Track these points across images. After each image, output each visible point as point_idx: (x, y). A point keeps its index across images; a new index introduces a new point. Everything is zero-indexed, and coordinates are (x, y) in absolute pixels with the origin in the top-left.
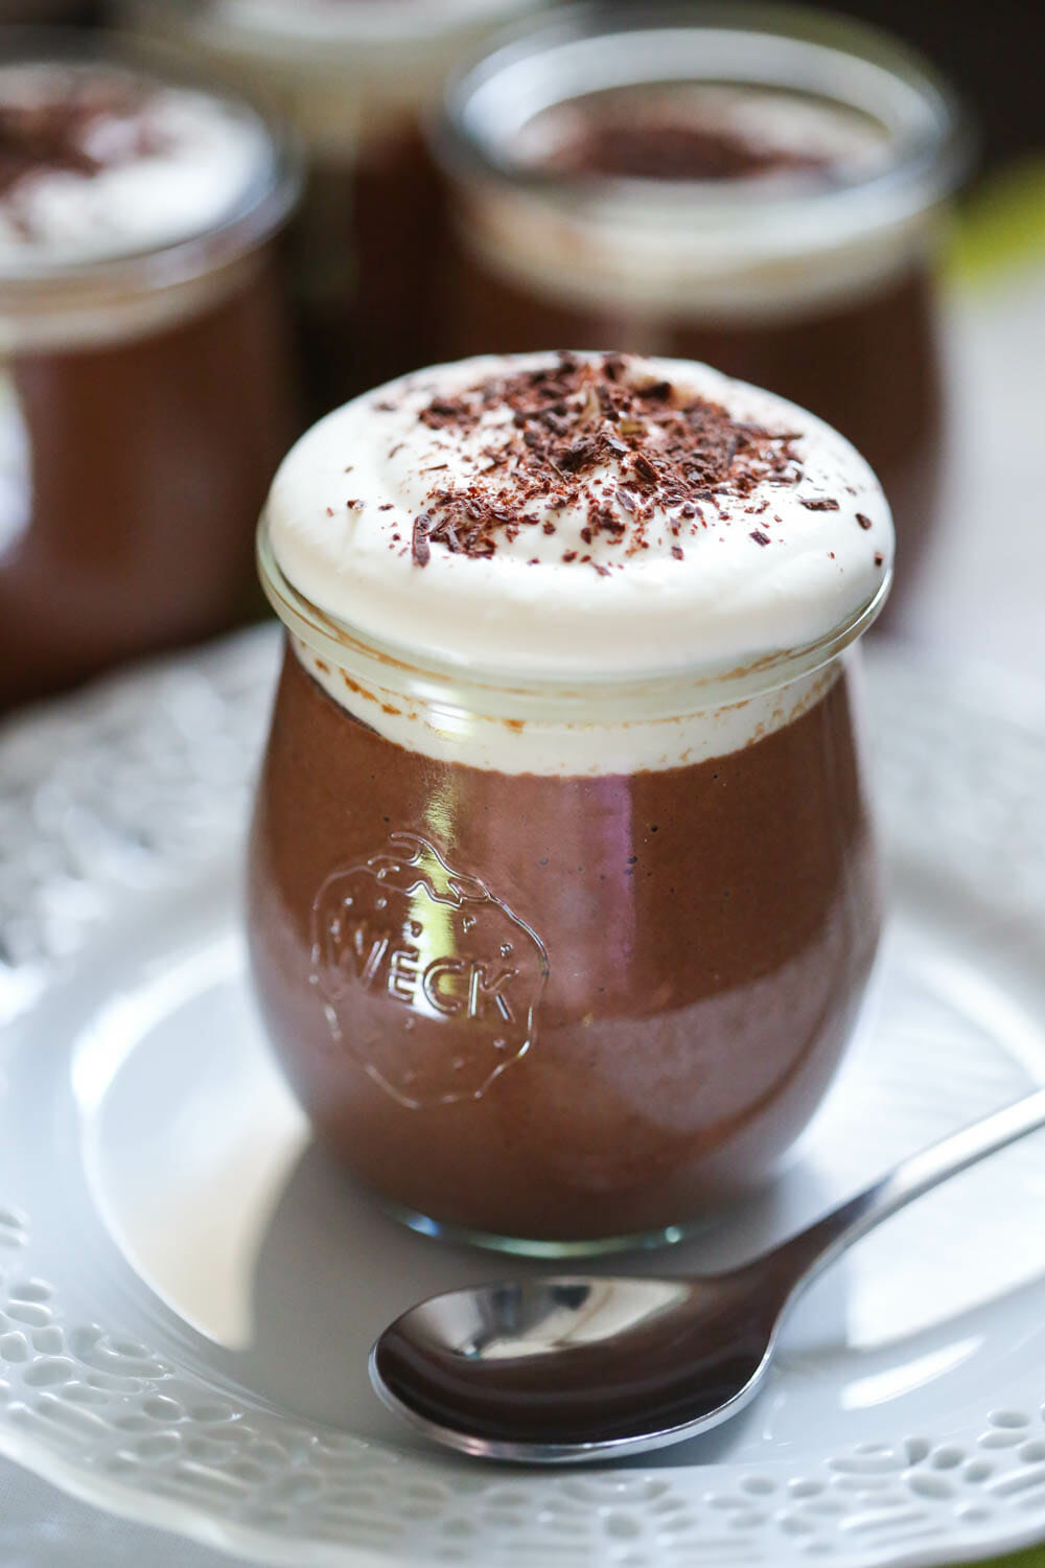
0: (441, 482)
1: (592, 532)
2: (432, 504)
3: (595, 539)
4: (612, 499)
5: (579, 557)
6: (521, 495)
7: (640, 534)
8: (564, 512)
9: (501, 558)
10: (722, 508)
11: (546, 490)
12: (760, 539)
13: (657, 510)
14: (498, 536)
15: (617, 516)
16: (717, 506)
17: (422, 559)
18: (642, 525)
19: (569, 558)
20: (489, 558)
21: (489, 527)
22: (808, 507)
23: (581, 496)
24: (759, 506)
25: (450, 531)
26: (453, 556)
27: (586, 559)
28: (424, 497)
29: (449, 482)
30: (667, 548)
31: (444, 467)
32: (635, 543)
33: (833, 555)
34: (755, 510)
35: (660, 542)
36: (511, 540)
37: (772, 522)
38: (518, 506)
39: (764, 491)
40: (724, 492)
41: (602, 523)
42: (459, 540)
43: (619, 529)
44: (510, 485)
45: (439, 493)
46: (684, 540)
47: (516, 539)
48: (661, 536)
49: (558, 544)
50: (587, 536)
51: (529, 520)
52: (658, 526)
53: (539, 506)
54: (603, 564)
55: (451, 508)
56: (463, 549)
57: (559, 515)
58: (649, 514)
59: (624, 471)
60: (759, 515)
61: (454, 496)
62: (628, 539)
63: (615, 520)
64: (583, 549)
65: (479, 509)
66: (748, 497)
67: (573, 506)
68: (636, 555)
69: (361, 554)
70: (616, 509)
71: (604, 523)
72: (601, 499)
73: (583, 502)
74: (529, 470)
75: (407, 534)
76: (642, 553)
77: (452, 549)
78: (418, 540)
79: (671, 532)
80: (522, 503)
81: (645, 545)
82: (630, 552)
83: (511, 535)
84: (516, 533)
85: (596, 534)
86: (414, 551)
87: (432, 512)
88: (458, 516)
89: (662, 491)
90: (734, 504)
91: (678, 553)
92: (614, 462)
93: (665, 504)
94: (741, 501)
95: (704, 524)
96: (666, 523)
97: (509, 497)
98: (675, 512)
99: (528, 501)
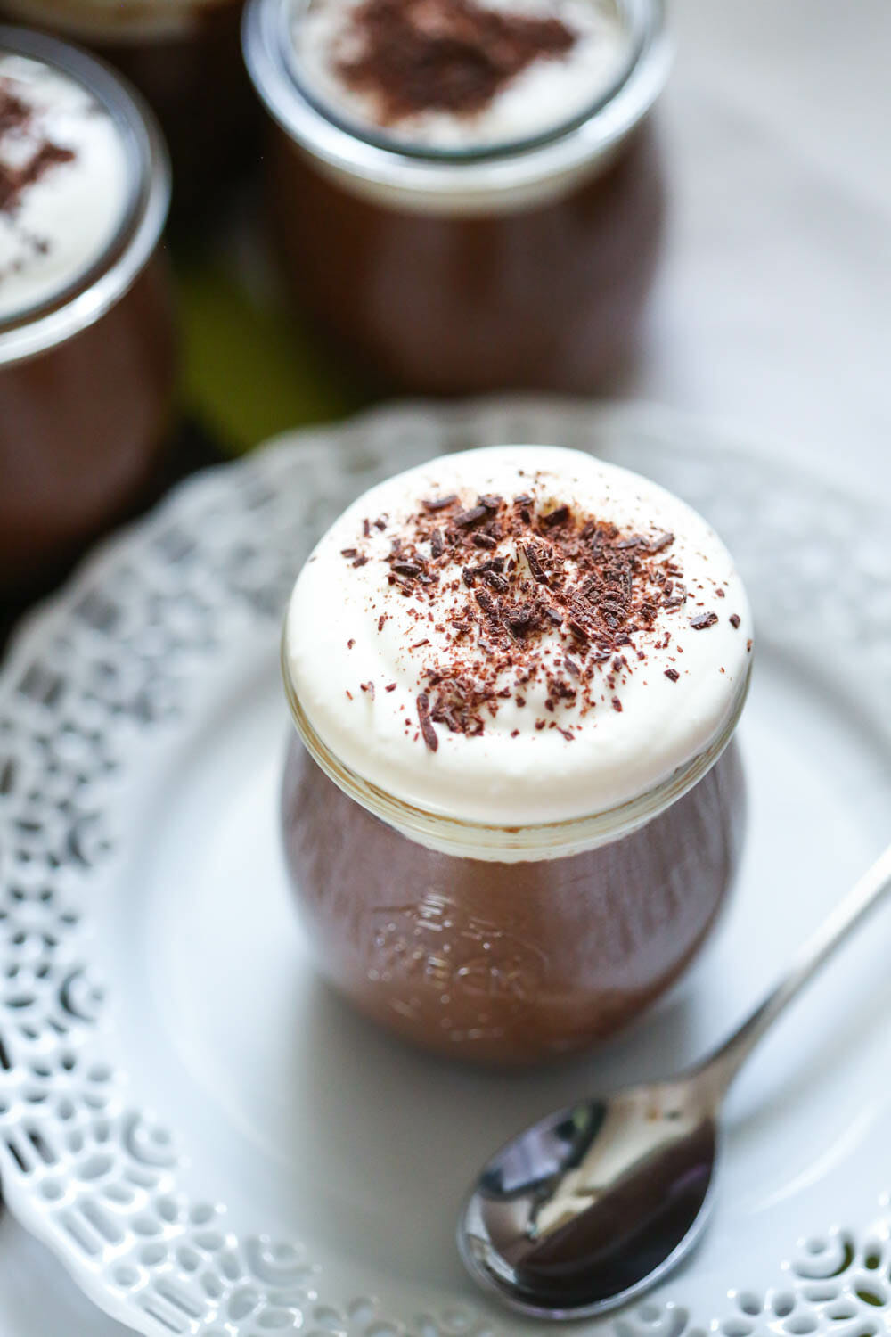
0: (428, 660)
1: (553, 701)
2: (426, 683)
3: (557, 708)
4: (562, 668)
5: (548, 724)
6: (491, 668)
7: (587, 695)
8: (529, 686)
9: (491, 734)
10: (638, 649)
11: (510, 662)
12: (672, 675)
13: (595, 669)
14: (484, 712)
15: (569, 684)
16: (634, 646)
17: (433, 744)
18: (587, 686)
19: (540, 726)
20: (481, 735)
21: (474, 705)
22: (697, 629)
23: (539, 668)
24: (663, 640)
25: (446, 712)
26: (454, 735)
27: (553, 725)
28: (418, 677)
29: (434, 659)
30: (609, 703)
31: (426, 642)
32: (586, 704)
33: (723, 670)
34: (662, 645)
35: (603, 698)
36: (494, 715)
37: (676, 654)
38: (491, 680)
39: (663, 619)
40: (636, 629)
41: (559, 694)
42: (454, 718)
43: (572, 695)
44: (479, 656)
45: (430, 672)
46: (621, 693)
47: (499, 713)
48: (604, 694)
49: (530, 715)
50: (550, 706)
51: (504, 694)
52: (598, 684)
53: (507, 679)
54: (565, 727)
55: (442, 687)
56: (460, 728)
57: (525, 689)
58: (590, 675)
59: (564, 637)
60: (666, 649)
61: (441, 675)
62: (580, 700)
63: (568, 689)
64: (548, 717)
65: (464, 689)
66: (653, 630)
67: (534, 680)
68: (589, 714)
69: (385, 740)
70: (567, 678)
71: (560, 693)
72: (554, 670)
73: (541, 675)
74: (490, 638)
75: (415, 720)
76: (592, 711)
77: (452, 729)
78: (425, 724)
79: (608, 687)
80: (494, 676)
81: (593, 704)
82: (584, 713)
83: (493, 711)
84: (497, 708)
85: (557, 703)
86: (425, 736)
87: (427, 691)
88: (449, 695)
89: (594, 649)
90: (644, 639)
91: (617, 705)
92: (555, 630)
93: (600, 662)
94: (649, 635)
95: (630, 671)
96: (604, 680)
97: (482, 670)
98: (607, 668)
99: (499, 674)
